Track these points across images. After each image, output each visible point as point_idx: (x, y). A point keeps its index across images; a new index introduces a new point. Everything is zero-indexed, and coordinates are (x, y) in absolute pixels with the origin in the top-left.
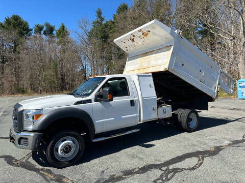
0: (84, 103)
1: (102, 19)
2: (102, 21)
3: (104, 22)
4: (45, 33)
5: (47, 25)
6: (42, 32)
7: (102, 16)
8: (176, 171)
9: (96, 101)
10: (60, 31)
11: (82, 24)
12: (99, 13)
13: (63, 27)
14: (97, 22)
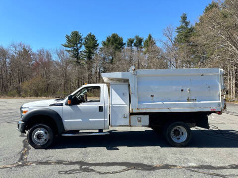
0: (56, 106)
1: (187, 24)
2: (187, 25)
3: (189, 27)
4: (135, 45)
5: (137, 37)
6: (133, 44)
7: (187, 20)
8: (93, 171)
9: (67, 104)
10: (147, 42)
11: (167, 32)
12: (184, 18)
13: (150, 37)
14: (182, 27)
